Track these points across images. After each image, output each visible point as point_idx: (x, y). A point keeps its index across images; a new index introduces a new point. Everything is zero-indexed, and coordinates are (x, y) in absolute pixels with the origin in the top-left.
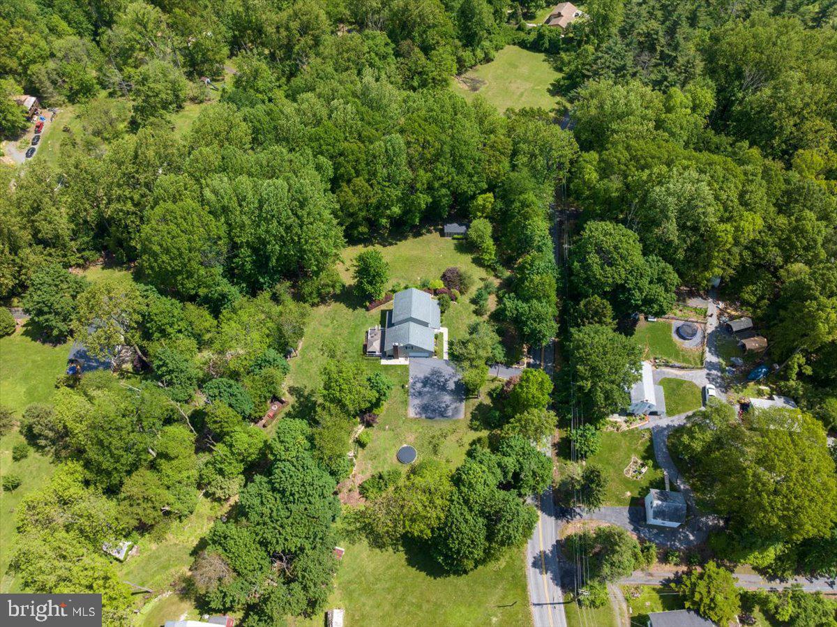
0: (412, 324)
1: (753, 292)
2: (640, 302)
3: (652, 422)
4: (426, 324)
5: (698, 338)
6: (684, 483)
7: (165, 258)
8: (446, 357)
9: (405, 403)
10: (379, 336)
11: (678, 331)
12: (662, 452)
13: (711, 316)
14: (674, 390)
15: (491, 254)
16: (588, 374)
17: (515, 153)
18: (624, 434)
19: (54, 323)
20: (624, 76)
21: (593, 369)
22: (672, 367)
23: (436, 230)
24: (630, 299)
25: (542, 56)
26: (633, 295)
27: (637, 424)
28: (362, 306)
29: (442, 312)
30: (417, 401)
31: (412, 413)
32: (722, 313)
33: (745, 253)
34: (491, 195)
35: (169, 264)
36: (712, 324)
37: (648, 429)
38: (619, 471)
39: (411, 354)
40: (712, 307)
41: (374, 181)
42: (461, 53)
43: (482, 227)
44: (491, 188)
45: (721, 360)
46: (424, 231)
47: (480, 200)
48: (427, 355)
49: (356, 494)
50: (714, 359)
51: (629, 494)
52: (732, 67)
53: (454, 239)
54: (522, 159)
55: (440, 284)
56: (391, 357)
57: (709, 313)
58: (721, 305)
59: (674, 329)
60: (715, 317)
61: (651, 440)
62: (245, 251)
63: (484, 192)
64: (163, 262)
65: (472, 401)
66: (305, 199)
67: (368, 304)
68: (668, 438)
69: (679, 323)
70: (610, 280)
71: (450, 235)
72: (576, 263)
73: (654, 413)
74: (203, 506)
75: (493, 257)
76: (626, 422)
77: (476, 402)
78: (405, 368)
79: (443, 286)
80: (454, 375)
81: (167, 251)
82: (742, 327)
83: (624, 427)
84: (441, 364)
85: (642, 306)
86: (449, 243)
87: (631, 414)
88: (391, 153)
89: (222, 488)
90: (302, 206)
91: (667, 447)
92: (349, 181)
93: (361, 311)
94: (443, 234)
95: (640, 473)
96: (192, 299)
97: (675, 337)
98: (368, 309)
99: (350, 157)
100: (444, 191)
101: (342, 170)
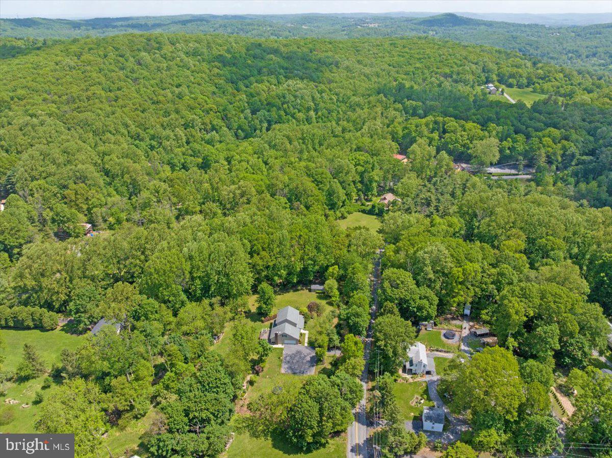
0: (287, 324)
1: (487, 313)
2: (415, 309)
3: (427, 378)
4: (295, 325)
5: (457, 338)
6: (447, 409)
7: (156, 276)
8: (306, 345)
9: (280, 366)
10: (268, 332)
11: (445, 335)
12: (433, 393)
13: (465, 328)
14: (441, 363)
15: (336, 297)
16: (382, 337)
17: (349, 246)
18: (410, 384)
19: (83, 319)
20: (410, 213)
21: (385, 334)
22: (440, 351)
23: (306, 289)
24: (409, 307)
25: (375, 217)
26: (410, 303)
27: (419, 379)
28: (259, 321)
29: (305, 322)
30: (286, 366)
31: (283, 371)
32: (472, 327)
33: (477, 289)
34: (337, 266)
35: (157, 279)
36: (466, 333)
37: (425, 381)
38: (407, 402)
39: (286, 341)
40: (466, 324)
41: (272, 254)
42: (327, 212)
43: (332, 283)
44: (336, 263)
45: (470, 349)
46: (299, 288)
47: (331, 269)
48: (294, 342)
49: (245, 408)
50: (466, 348)
51: (412, 414)
52: (470, 211)
53: (317, 293)
54: (353, 248)
55: (305, 310)
56: (274, 343)
57: (464, 327)
58: (471, 324)
59: (442, 334)
60: (467, 329)
61: (427, 387)
62: (198, 282)
63: (333, 265)
64: (154, 278)
65: (319, 366)
66: (234, 252)
67: (263, 318)
68: (438, 386)
69: (445, 331)
70: (397, 296)
71: (314, 290)
72: (379, 290)
73: (428, 373)
74: (152, 412)
75: (338, 299)
76: (412, 378)
77: (322, 367)
78: (282, 349)
79: (307, 311)
80: (310, 354)
81: (158, 272)
82: (483, 333)
83: (411, 380)
84: (304, 348)
85: (417, 312)
86: (314, 295)
87: (415, 374)
88: (282, 239)
89: (166, 398)
90: (232, 255)
91: (437, 390)
92: (258, 254)
93: (259, 323)
94: (310, 290)
95: (420, 403)
96: (165, 302)
97: (443, 338)
98: (263, 322)
99: (260, 241)
100: (310, 262)
101: (255, 247)
